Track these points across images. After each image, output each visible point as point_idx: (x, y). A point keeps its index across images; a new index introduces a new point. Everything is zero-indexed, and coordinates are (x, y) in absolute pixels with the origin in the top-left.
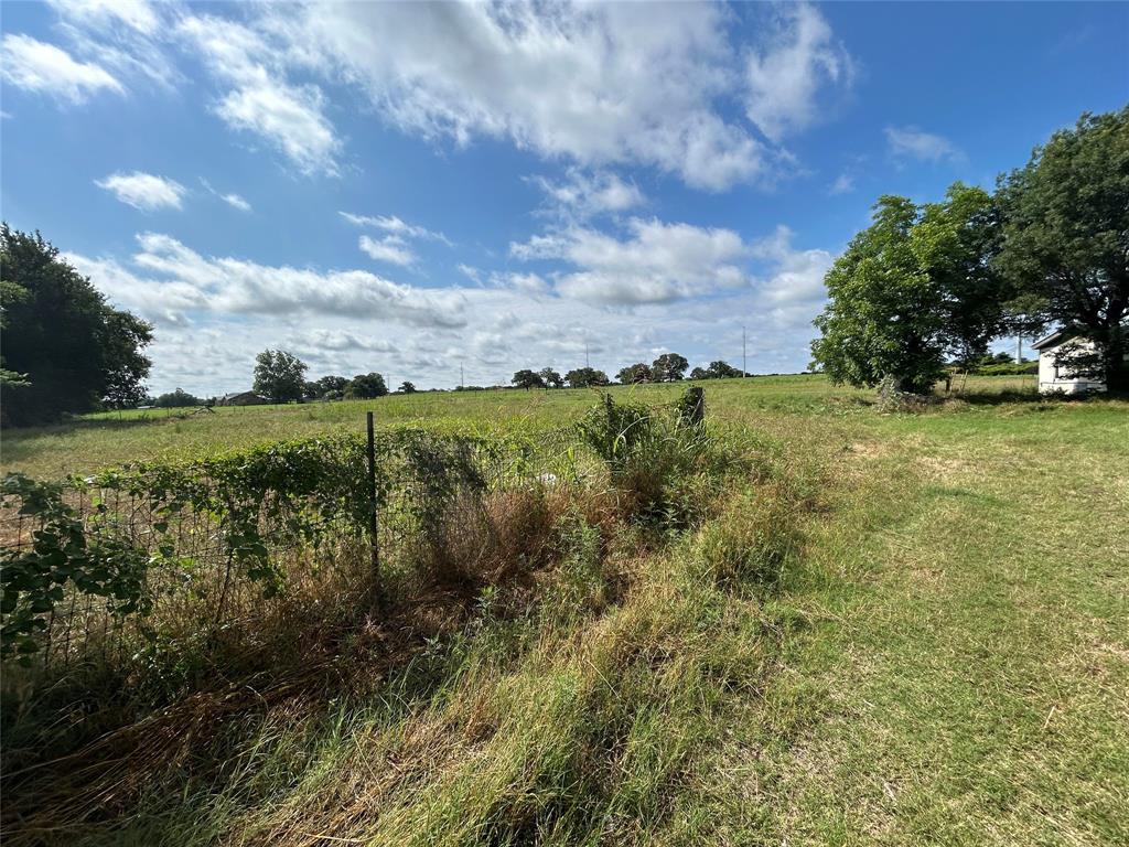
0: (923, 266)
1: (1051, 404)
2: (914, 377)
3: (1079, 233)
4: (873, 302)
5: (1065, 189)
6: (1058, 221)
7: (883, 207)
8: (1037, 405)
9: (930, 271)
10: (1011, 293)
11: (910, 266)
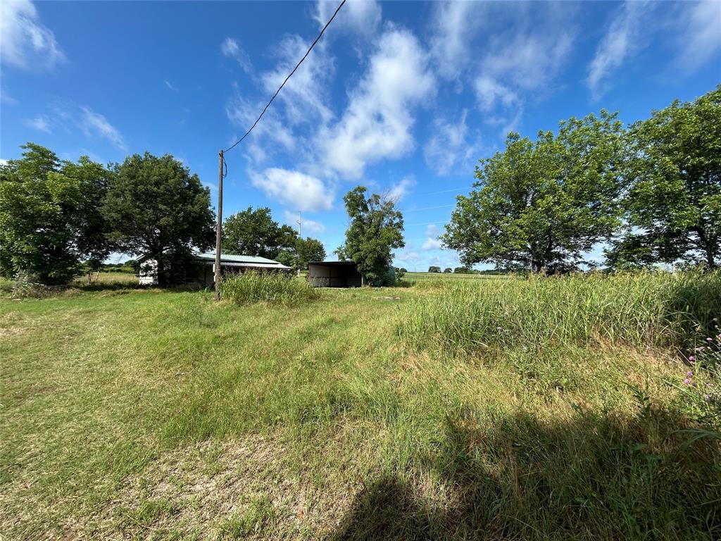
0: (55, 200)
1: (128, 291)
2: (50, 272)
3: (138, 207)
4: (15, 215)
5: (133, 184)
6: (129, 198)
7: (30, 150)
8: (121, 291)
9: (61, 205)
10: (109, 230)
11: (48, 197)
